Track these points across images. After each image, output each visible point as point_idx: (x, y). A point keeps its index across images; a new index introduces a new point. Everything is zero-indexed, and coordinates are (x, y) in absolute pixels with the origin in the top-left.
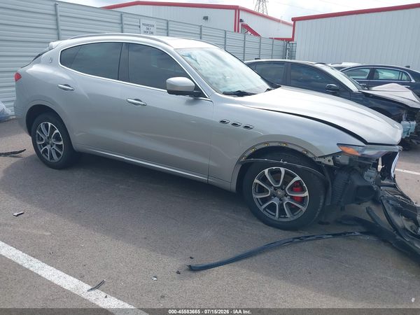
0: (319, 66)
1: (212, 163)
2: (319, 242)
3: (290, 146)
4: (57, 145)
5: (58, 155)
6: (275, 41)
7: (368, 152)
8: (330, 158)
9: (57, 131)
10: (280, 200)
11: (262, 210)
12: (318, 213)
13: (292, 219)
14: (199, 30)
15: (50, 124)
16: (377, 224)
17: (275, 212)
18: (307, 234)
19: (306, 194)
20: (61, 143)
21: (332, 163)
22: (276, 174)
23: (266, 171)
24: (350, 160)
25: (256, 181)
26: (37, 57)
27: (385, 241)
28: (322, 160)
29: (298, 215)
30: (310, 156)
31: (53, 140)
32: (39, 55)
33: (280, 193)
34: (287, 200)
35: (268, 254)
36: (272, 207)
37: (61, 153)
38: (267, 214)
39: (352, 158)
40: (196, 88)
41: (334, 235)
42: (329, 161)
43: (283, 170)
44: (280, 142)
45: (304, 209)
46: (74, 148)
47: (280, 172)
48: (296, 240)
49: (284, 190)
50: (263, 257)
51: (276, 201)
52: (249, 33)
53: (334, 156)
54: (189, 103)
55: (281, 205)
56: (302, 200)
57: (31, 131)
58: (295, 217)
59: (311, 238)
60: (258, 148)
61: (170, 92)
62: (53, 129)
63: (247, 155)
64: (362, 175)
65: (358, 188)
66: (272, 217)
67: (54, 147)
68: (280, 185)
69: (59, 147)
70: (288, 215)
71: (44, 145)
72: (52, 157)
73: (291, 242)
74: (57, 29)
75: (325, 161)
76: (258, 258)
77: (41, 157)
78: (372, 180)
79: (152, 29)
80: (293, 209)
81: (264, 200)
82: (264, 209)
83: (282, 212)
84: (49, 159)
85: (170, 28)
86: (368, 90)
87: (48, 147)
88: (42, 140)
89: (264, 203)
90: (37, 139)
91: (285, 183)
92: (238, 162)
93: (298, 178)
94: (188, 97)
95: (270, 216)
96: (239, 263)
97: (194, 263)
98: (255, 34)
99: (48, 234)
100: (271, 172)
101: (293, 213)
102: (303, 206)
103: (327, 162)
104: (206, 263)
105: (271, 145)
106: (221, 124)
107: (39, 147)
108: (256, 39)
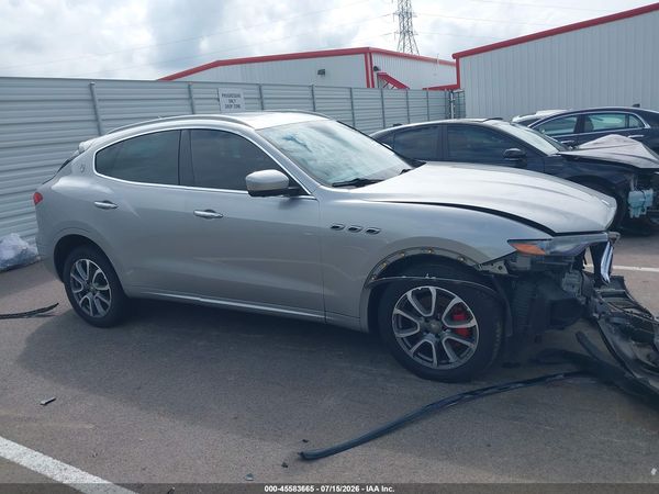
0: (490, 123)
1: (327, 292)
2: (504, 396)
3: (438, 253)
4: (101, 292)
5: (104, 305)
6: (430, 92)
7: (561, 248)
8: (501, 264)
9: (99, 271)
10: (437, 336)
11: (411, 356)
12: (496, 350)
13: (458, 365)
14: (309, 92)
15: (88, 261)
16: (594, 356)
17: (432, 357)
18: (484, 384)
19: (474, 322)
20: (107, 287)
21: (504, 271)
22: (423, 297)
23: (409, 294)
24: (532, 263)
25: (397, 311)
26: (65, 164)
27: (609, 383)
28: (488, 268)
29: (466, 357)
30: (469, 263)
31: (94, 286)
32: (68, 162)
33: (434, 325)
34: (447, 336)
35: (424, 423)
36: (426, 349)
37: (109, 303)
38: (420, 361)
39: (535, 259)
40: (292, 182)
41: (528, 383)
42: (500, 268)
43: (432, 289)
44: (423, 249)
45: (473, 346)
46: (126, 291)
47: (429, 293)
48: (467, 396)
49: (440, 320)
50: (415, 428)
51: (430, 339)
52: (390, 85)
53: (507, 259)
54: (284, 205)
55: (439, 345)
56: (469, 334)
57: (63, 275)
58: (463, 361)
59: (490, 391)
60: (391, 260)
61: (253, 194)
62: (93, 268)
63: (377, 272)
64: (558, 284)
65: (554, 304)
66: (429, 365)
67: (98, 294)
68: (431, 314)
69: (105, 293)
70: (452, 359)
71: (84, 293)
72: (95, 311)
73: (460, 400)
74: (97, 120)
75: (494, 269)
76: (407, 430)
77: (80, 311)
78: (575, 290)
79: (238, 101)
80: (459, 349)
81: (413, 340)
82: (415, 354)
83: (442, 355)
84: (92, 314)
85: (264, 96)
86: (574, 149)
87: (88, 296)
88: (80, 286)
89: (414, 343)
90: (72, 285)
91: (440, 309)
92: (366, 286)
93: (457, 300)
94: (281, 198)
95: (426, 364)
96: (379, 441)
97: (309, 449)
98: (401, 86)
99: (92, 426)
100: (417, 295)
101: (458, 356)
102: (472, 341)
103: (497, 271)
104: (327, 447)
105: (410, 253)
106: (334, 231)
107: (76, 297)
108: (401, 93)
